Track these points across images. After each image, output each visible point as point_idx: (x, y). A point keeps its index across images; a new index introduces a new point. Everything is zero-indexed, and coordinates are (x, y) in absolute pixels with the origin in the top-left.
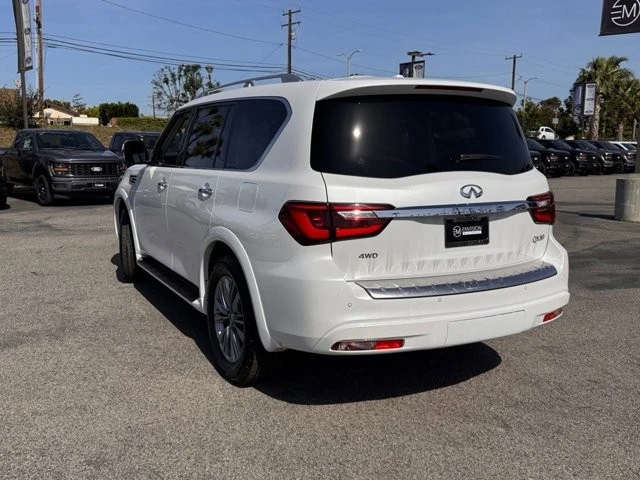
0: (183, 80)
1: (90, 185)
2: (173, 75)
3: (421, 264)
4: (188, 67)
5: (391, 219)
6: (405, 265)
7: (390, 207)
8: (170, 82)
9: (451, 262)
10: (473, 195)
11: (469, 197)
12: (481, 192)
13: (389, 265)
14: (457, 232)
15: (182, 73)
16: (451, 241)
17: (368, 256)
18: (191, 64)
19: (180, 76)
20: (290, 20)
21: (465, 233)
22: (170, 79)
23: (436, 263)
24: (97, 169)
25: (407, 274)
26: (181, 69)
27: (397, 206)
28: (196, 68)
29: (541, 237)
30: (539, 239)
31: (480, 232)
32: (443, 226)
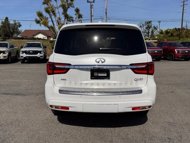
0: (146, 26)
2: (143, 25)
3: (81, 84)
4: (148, 22)
5: (70, 68)
6: (76, 84)
7: (69, 65)
8: (142, 27)
9: (92, 84)
10: (100, 62)
11: (99, 63)
12: (105, 61)
13: (70, 83)
14: (96, 74)
15: (146, 24)
17: (63, 80)
18: (149, 21)
19: (145, 25)
20: (184, 4)
21: (99, 75)
22: (142, 26)
23: (87, 84)
25: (77, 87)
26: (145, 23)
27: (72, 64)
28: (150, 22)
29: (141, 79)
30: (139, 79)
31: (106, 75)
32: (90, 72)
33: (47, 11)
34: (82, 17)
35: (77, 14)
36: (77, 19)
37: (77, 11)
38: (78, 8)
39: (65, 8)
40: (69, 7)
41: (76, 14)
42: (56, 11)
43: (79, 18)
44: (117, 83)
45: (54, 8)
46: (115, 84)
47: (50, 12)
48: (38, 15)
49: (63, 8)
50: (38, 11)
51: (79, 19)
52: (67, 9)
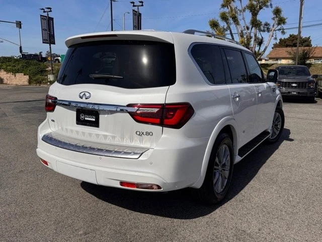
1: (289, 93)
3: (67, 130)
6: (62, 129)
7: (56, 99)
9: (78, 132)
14: (82, 117)
16: (80, 122)
17: (53, 121)
21: (86, 119)
23: (72, 131)
24: (294, 85)
29: (148, 134)
30: (145, 133)
31: (94, 120)
32: (75, 112)
33: (224, 17)
34: (284, 23)
35: (277, 17)
36: (276, 26)
37: (277, 12)
38: (280, 7)
39: (255, 10)
40: (261, 8)
41: (273, 19)
42: (239, 17)
43: (279, 24)
44: (108, 136)
45: (238, 11)
46: (105, 136)
47: (228, 19)
48: (211, 25)
49: (251, 11)
50: (211, 19)
51: (279, 27)
52: (258, 11)
